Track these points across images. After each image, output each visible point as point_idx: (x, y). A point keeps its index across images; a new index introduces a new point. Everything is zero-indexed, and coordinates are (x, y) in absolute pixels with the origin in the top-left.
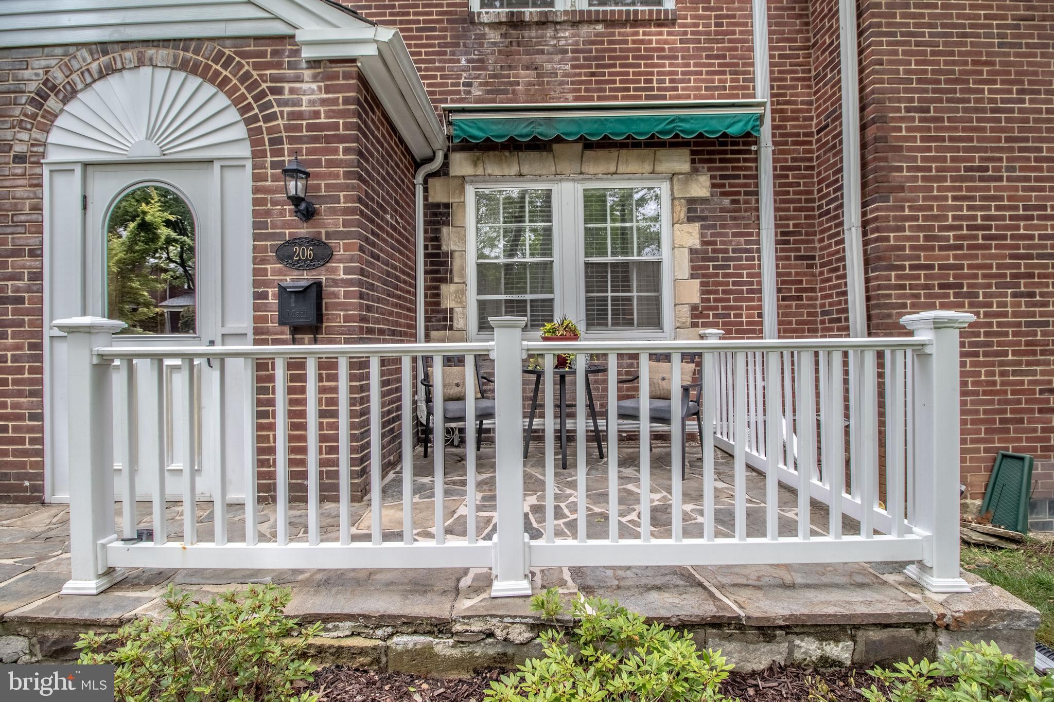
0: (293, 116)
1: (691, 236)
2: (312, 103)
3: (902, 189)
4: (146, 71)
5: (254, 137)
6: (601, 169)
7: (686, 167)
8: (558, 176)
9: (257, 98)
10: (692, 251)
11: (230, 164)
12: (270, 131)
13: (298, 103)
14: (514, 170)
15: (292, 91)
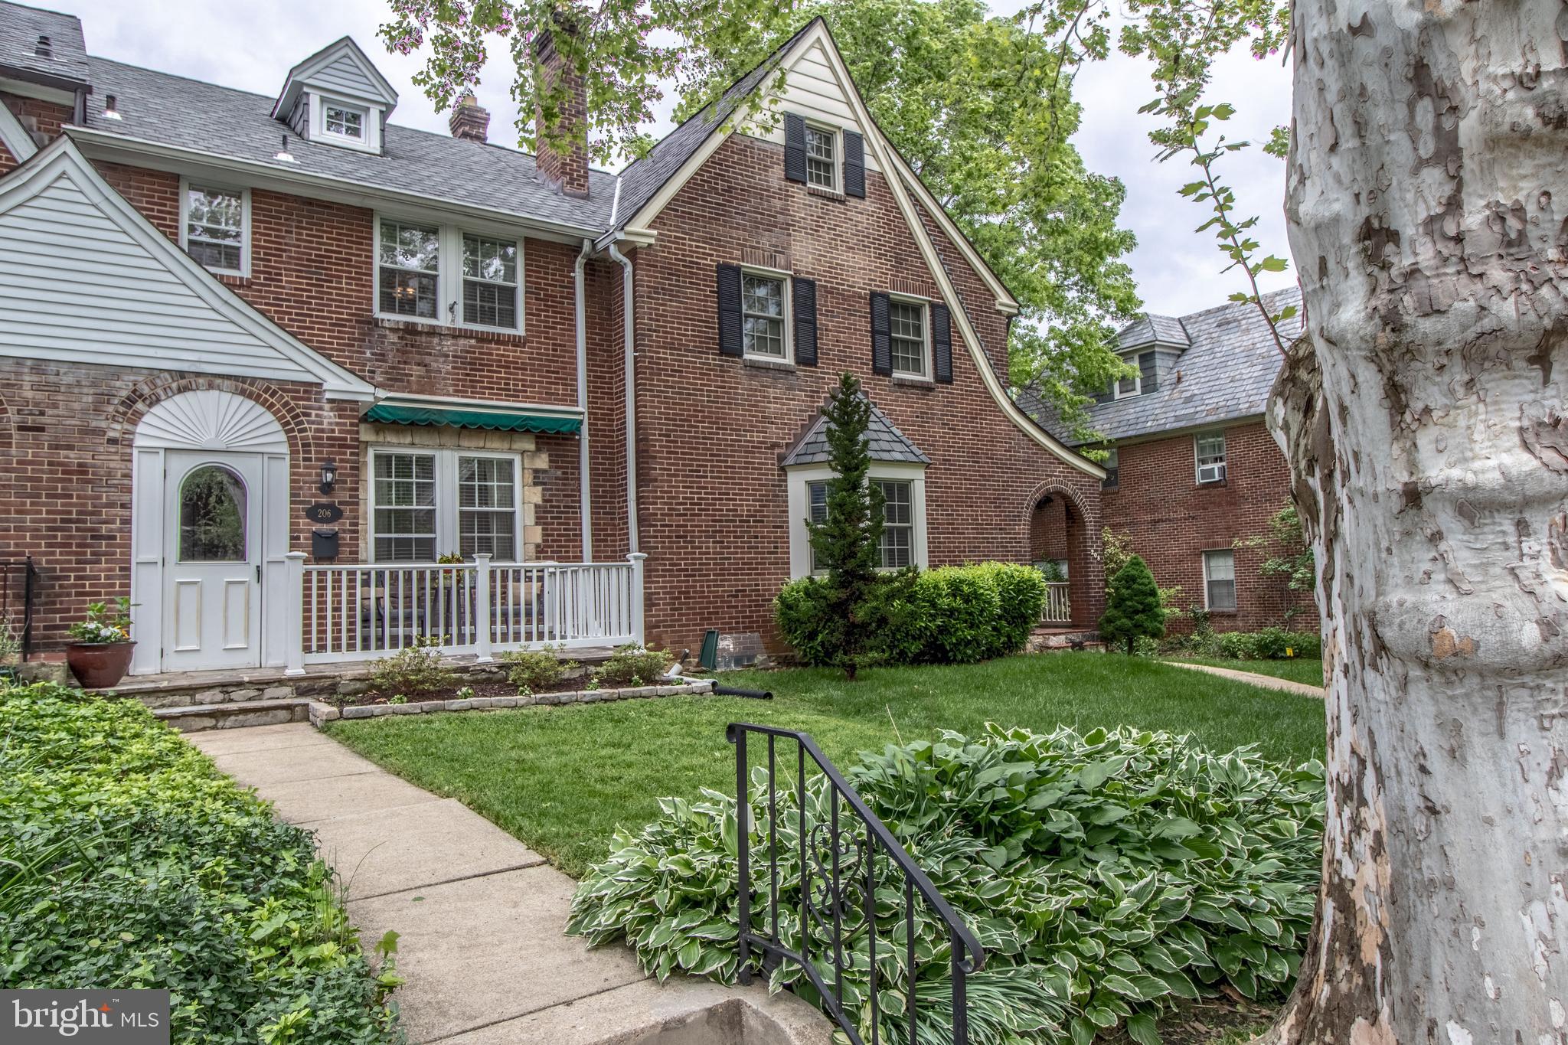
0: (317, 430)
1: (536, 495)
2: (330, 424)
3: (656, 480)
4: (214, 393)
5: (292, 443)
6: (473, 444)
7: (532, 447)
8: (442, 447)
9: (293, 418)
10: (537, 506)
11: (274, 457)
12: (302, 438)
13: (321, 423)
14: (408, 440)
15: (317, 415)
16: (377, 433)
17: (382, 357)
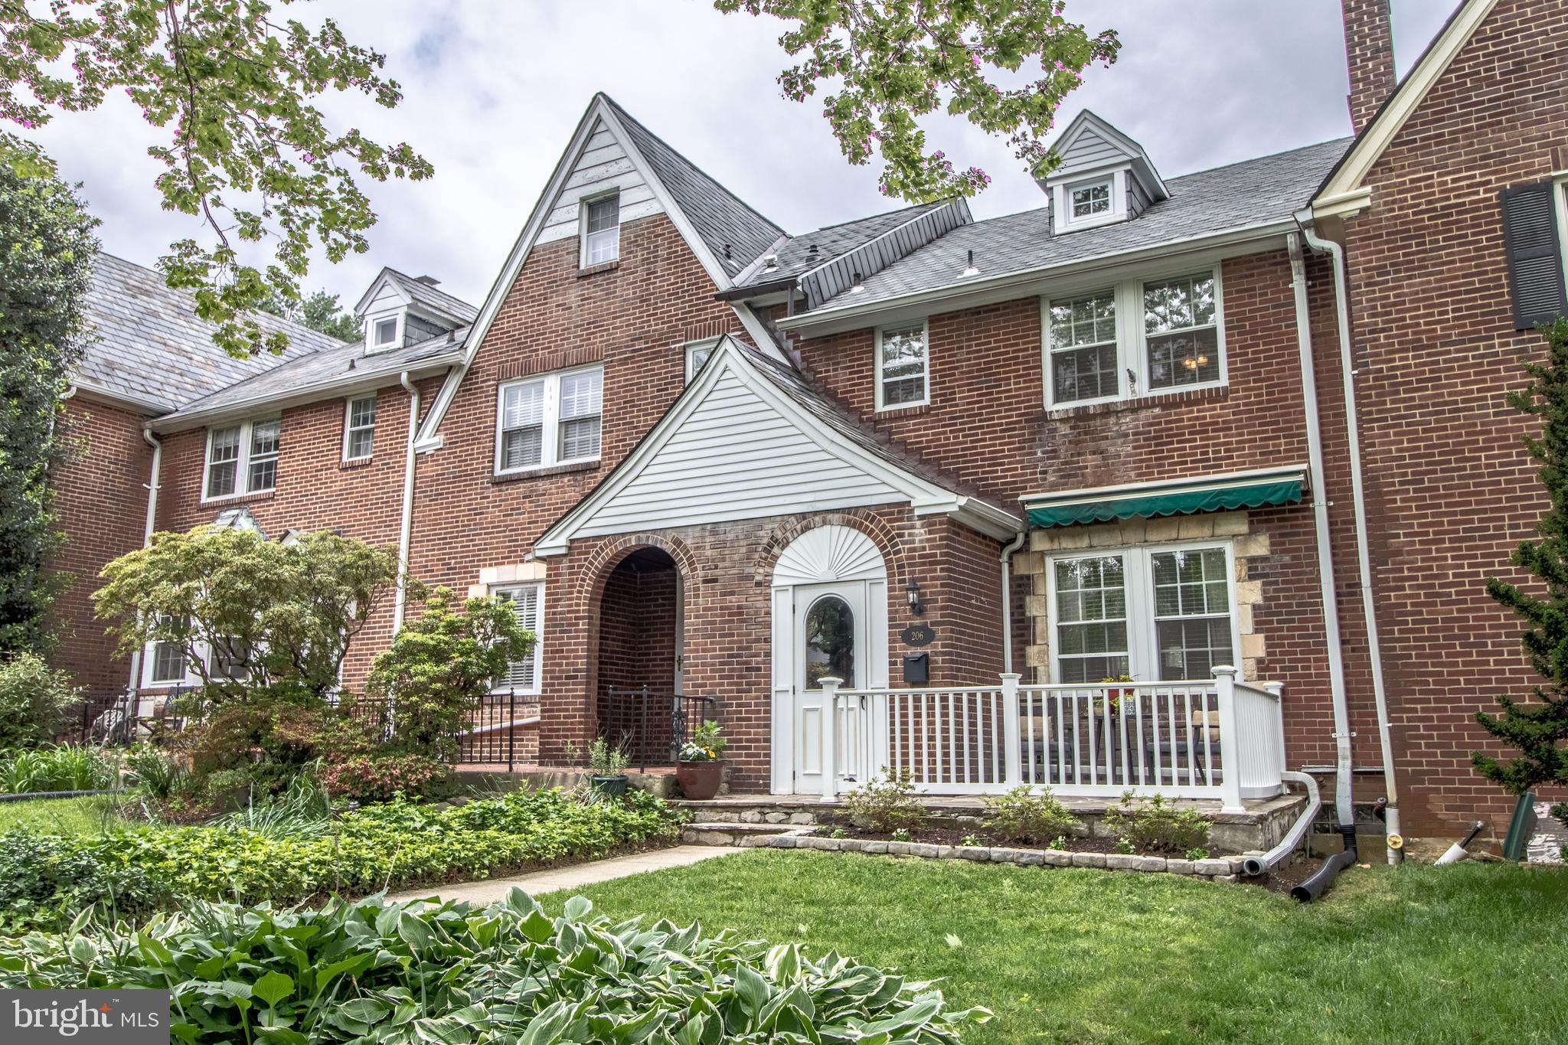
0: (911, 550)
1: (1254, 593)
2: (921, 541)
4: (827, 528)
5: (888, 564)
6: (1164, 535)
7: (1244, 528)
8: (1125, 545)
9: (889, 541)
10: (1255, 607)
11: (875, 582)
12: (897, 560)
13: (913, 542)
14: (1085, 543)
15: (910, 535)
16: (1052, 540)
17: (1053, 454)
